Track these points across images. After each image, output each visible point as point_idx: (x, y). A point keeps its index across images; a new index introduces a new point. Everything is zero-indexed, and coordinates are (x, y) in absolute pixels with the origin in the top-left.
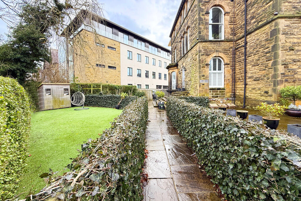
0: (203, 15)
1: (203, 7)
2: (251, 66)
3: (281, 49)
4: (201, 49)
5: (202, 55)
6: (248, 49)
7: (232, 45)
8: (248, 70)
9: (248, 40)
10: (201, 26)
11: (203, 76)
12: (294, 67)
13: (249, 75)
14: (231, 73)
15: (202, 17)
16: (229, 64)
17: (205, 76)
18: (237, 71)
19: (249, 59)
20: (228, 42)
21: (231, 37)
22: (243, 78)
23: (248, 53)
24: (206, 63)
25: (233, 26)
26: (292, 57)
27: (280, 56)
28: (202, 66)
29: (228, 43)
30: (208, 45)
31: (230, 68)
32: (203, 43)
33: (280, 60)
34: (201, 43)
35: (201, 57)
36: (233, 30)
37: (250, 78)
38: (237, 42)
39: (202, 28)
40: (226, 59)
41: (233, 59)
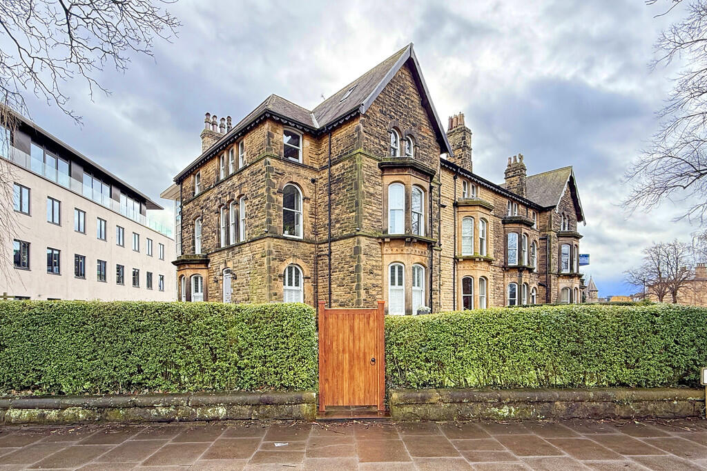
0: (274, 193)
1: (275, 181)
2: (335, 286)
3: (363, 271)
4: (272, 249)
5: (274, 259)
6: (332, 261)
7: (313, 249)
8: (332, 290)
9: (332, 248)
10: (271, 211)
11: (275, 294)
12: (374, 293)
13: (334, 297)
14: (312, 292)
15: (274, 196)
16: (309, 278)
17: (278, 294)
18: (320, 290)
19: (334, 276)
20: (308, 243)
21: (312, 236)
22: (328, 301)
23: (332, 267)
24: (279, 273)
25: (314, 220)
26: (371, 281)
27: (362, 280)
28: (273, 277)
29: (308, 245)
30: (281, 244)
31: (311, 284)
32: (275, 240)
33: (362, 283)
34: (272, 239)
35: (271, 262)
36: (315, 226)
37: (335, 301)
38: (319, 246)
39: (274, 214)
40: (306, 270)
41: (314, 270)
